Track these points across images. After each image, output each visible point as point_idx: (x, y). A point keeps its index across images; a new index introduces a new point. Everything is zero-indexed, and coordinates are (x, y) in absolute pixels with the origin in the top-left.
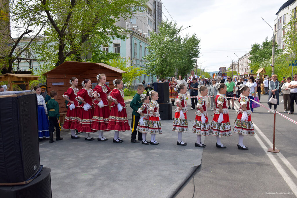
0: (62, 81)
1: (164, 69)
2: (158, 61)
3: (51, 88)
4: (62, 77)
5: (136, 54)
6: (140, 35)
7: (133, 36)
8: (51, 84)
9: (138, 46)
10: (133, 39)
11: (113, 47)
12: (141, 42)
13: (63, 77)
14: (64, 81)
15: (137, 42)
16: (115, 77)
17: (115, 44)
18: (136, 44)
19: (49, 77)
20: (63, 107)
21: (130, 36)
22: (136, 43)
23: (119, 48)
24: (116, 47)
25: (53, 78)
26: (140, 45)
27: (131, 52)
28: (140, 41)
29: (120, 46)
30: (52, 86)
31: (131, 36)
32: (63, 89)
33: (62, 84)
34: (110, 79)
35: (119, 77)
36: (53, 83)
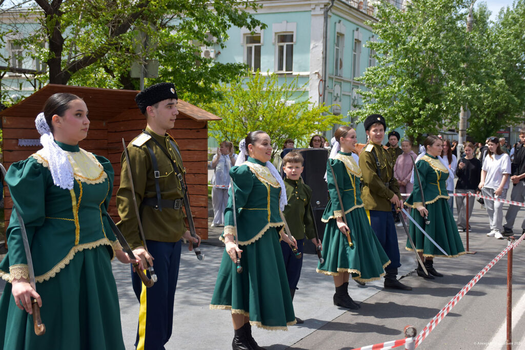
1: (415, 109)
2: (399, 87)
3: (15, 153)
5: (339, 64)
6: (357, 10)
7: (333, 10)
8: (14, 142)
9: (348, 43)
10: (333, 19)
11: (274, 44)
12: (360, 29)
15: (346, 28)
16: (191, 129)
17: (281, 36)
18: (340, 36)
21: (322, 12)
22: (343, 32)
23: (292, 45)
24: (282, 44)
25: (23, 126)
26: (356, 37)
27: (325, 58)
28: (355, 27)
29: (294, 39)
30: (17, 148)
31: (327, 11)
34: (179, 136)
35: (199, 130)
36: (19, 140)
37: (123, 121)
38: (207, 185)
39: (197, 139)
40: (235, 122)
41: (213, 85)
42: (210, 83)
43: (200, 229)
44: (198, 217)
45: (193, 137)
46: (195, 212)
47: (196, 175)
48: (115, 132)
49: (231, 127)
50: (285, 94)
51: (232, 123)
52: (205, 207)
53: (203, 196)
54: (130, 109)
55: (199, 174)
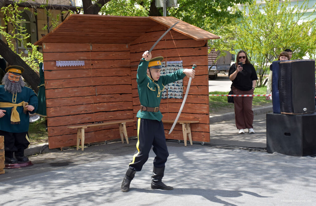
0: (82, 58)
3: (54, 72)
4: (81, 50)
8: (53, 63)
13: (85, 50)
14: (86, 58)
16: (194, 48)
19: (48, 48)
20: (83, 112)
25: (59, 50)
30: (55, 68)
32: (84, 75)
33: (82, 63)
34: (185, 54)
35: (201, 48)
36: (56, 61)
37: (141, 43)
38: (208, 95)
39: (199, 56)
40: (253, 41)
41: (229, 8)
42: (226, 7)
43: (203, 133)
44: (201, 122)
45: (196, 55)
46: (199, 118)
47: (199, 87)
48: (136, 53)
49: (250, 46)
50: (298, 15)
51: (252, 42)
52: (207, 114)
53: (205, 105)
54: (146, 33)
55: (201, 86)
